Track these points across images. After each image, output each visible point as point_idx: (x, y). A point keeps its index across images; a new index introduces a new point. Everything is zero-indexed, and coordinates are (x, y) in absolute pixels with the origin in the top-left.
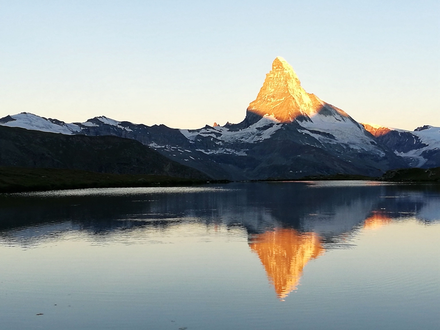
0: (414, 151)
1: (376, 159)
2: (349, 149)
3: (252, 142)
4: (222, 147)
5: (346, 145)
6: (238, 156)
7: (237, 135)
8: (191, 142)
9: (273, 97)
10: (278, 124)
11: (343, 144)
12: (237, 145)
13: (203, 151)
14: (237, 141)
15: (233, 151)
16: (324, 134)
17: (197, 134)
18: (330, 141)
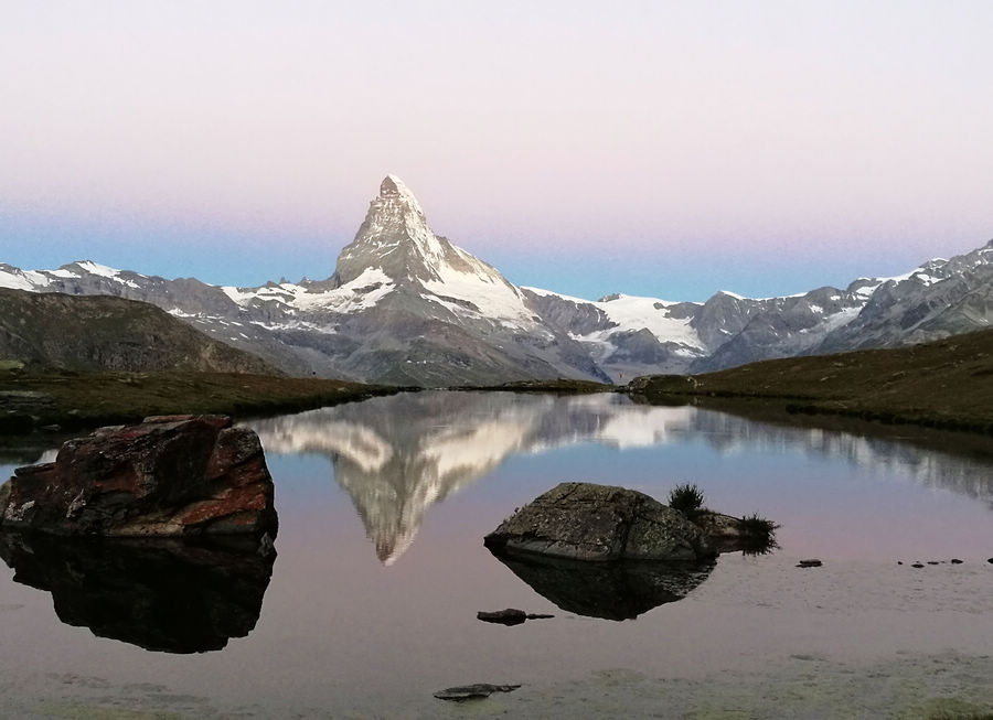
0: (599, 333)
2: (500, 327)
3: (346, 312)
4: (294, 318)
5: (495, 321)
6: (322, 335)
7: (319, 301)
8: (241, 309)
9: (382, 240)
10: (388, 284)
11: (490, 319)
12: (320, 316)
13: (262, 324)
14: (320, 309)
15: (313, 325)
16: (462, 303)
17: (251, 295)
18: (471, 314)
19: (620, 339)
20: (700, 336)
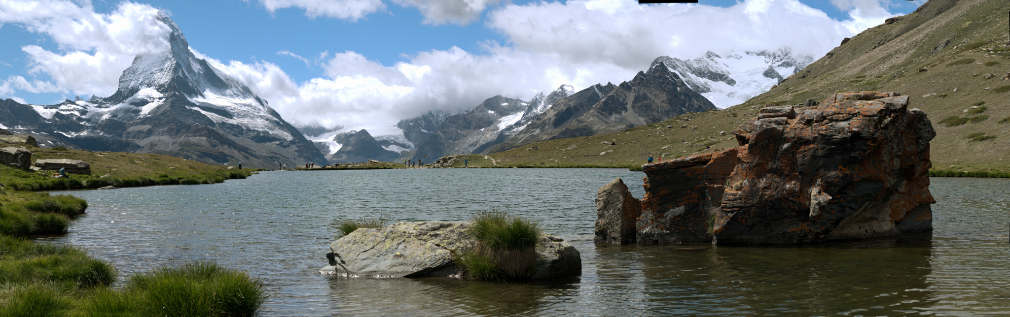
0: (326, 136)
1: (282, 143)
2: (249, 130)
4: (87, 127)
8: (47, 122)
10: (160, 98)
11: (242, 125)
13: (64, 134)
14: (107, 120)
15: (103, 133)
16: (219, 111)
17: (54, 111)
18: (226, 120)
19: (345, 139)
20: (406, 134)
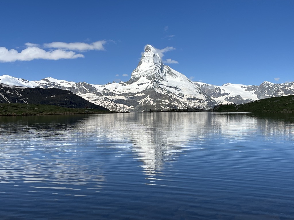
0: (222, 97)
3: (134, 92)
8: (100, 92)
10: (148, 82)
16: (173, 88)
17: (103, 88)
19: (230, 99)
20: (258, 97)
